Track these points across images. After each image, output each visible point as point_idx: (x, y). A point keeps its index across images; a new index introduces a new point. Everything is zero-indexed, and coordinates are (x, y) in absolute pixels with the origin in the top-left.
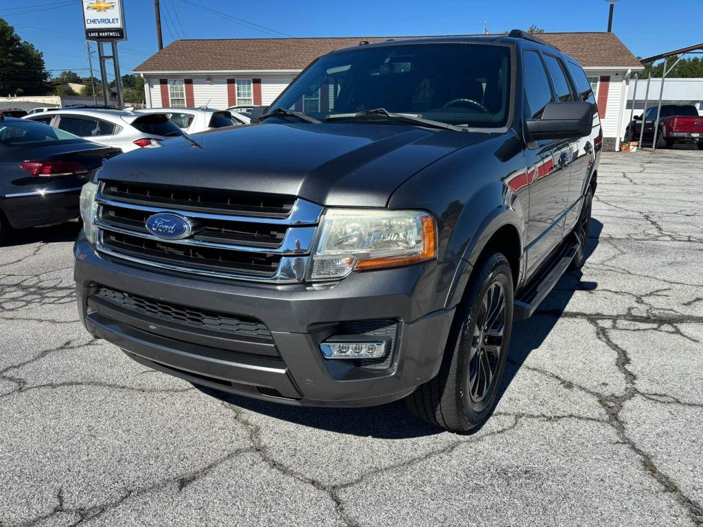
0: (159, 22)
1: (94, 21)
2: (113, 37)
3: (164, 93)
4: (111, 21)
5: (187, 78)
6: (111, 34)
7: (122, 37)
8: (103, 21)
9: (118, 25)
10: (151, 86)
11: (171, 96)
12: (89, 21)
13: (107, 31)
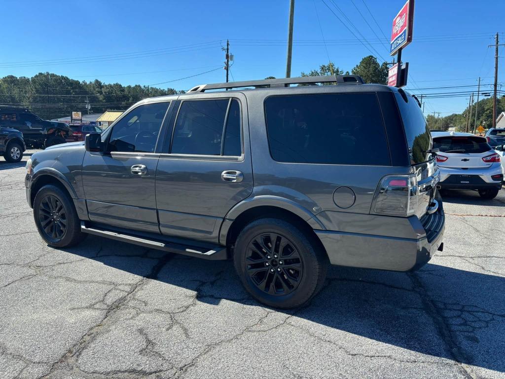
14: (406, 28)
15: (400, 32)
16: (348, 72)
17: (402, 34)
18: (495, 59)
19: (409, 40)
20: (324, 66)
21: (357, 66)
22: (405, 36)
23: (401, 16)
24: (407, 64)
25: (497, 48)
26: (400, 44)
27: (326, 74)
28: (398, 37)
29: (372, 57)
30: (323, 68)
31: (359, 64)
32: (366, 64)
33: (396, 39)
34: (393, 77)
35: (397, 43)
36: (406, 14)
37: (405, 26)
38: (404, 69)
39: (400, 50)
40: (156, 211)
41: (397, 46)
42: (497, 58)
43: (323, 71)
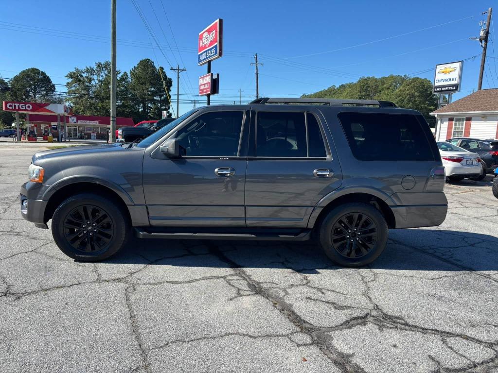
0: (481, 78)
1: (440, 81)
2: (450, 90)
3: (450, 128)
4: (452, 80)
5: (467, 116)
6: (450, 88)
7: (456, 90)
8: (446, 80)
9: (456, 82)
10: (442, 122)
11: (454, 129)
12: (437, 81)
13: (447, 87)
14: (217, 43)
15: (209, 46)
16: (126, 72)
17: (213, 48)
18: (256, 75)
19: (221, 54)
20: (100, 64)
21: (135, 67)
22: (216, 50)
23: (209, 31)
24: (218, 75)
25: (257, 66)
26: (210, 57)
27: (103, 72)
28: (208, 50)
29: (149, 60)
30: (99, 66)
31: (136, 66)
32: (144, 66)
33: (206, 51)
34: (206, 85)
35: (207, 55)
36: (216, 31)
37: (216, 42)
38: (215, 79)
39: (209, 62)
40: (244, 207)
41: (207, 58)
42: (257, 74)
43: (100, 68)
